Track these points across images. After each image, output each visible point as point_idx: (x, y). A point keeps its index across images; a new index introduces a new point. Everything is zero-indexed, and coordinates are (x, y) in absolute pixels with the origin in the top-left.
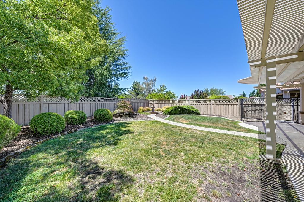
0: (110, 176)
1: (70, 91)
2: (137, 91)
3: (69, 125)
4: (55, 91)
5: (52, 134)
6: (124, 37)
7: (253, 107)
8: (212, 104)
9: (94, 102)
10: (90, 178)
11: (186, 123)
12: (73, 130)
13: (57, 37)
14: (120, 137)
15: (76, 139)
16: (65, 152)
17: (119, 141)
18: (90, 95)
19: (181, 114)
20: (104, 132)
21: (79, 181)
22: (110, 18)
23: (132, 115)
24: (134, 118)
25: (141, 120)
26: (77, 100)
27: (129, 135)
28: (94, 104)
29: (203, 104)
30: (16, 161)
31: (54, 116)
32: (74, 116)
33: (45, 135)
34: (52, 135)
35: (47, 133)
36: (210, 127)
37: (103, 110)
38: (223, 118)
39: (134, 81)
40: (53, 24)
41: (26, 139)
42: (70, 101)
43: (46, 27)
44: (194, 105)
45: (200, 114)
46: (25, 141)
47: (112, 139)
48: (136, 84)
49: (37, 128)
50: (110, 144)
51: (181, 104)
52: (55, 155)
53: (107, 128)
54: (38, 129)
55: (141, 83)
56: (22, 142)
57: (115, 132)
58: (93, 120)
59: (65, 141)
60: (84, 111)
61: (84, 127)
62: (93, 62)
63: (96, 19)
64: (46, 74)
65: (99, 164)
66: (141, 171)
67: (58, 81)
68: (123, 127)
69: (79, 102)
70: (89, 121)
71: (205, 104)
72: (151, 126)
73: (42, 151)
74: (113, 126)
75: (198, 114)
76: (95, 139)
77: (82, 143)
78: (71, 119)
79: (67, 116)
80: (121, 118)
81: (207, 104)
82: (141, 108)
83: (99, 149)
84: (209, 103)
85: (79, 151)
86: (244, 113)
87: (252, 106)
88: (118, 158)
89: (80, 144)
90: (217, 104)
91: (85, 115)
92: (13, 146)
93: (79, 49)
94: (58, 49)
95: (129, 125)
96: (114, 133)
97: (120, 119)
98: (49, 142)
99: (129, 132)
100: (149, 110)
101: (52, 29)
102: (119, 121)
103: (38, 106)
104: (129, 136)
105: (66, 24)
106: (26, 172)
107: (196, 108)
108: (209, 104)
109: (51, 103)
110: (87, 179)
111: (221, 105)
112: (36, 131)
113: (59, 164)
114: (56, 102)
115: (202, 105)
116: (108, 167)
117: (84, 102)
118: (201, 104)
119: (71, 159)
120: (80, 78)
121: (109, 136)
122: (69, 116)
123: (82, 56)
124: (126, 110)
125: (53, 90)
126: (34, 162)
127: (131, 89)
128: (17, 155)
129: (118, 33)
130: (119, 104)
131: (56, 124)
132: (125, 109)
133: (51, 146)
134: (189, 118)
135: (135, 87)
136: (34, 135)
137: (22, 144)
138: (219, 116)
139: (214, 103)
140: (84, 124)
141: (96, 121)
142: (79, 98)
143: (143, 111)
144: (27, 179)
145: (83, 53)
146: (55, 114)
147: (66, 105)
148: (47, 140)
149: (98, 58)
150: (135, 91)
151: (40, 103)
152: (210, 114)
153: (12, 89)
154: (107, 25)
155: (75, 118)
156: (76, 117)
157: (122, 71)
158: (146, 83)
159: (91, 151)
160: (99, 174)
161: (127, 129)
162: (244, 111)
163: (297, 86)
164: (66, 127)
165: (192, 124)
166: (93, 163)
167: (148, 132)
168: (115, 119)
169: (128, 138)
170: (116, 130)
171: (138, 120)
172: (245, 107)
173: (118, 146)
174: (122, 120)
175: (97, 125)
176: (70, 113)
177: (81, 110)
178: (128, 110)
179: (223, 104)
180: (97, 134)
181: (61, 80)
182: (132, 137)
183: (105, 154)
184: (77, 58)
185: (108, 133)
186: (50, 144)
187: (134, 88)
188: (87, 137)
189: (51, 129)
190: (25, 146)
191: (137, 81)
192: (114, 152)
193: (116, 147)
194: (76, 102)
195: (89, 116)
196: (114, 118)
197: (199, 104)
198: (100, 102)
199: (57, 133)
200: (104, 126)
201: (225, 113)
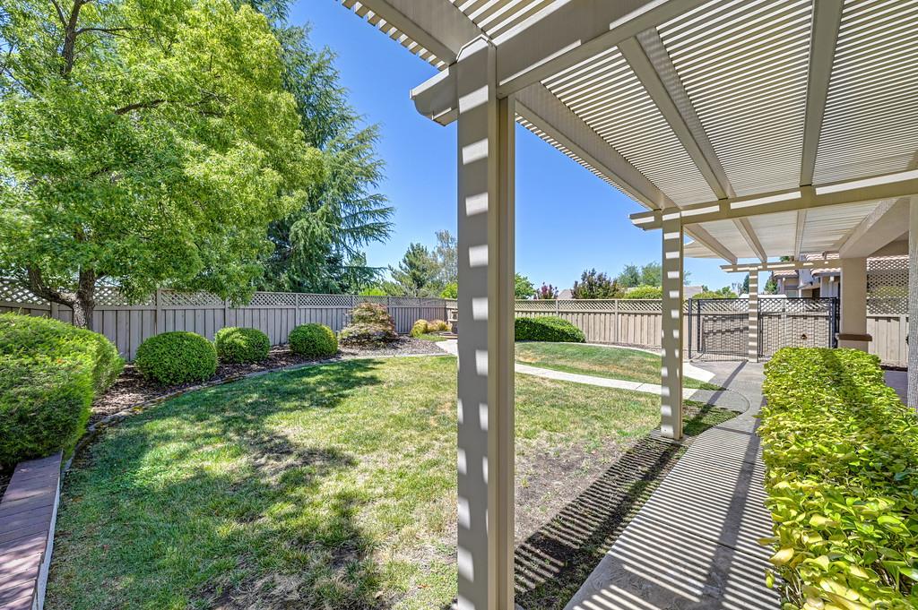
0: (309, 456)
1: (229, 279)
2: (418, 273)
3: (226, 362)
4: (194, 281)
5: (187, 383)
6: (375, 127)
7: (728, 322)
8: (619, 313)
9: (291, 307)
10: (269, 458)
11: (530, 364)
12: (236, 374)
13: (203, 165)
14: (347, 392)
15: (243, 393)
16: (217, 418)
17: (342, 399)
18: (280, 287)
19: (530, 339)
20: (312, 380)
21: (248, 462)
22: (335, 76)
23: (391, 341)
24: (396, 348)
25: (412, 356)
26: (245, 302)
27: (371, 388)
28: (291, 313)
29: (595, 313)
30: (118, 432)
31: (190, 339)
32: (237, 341)
33: (171, 384)
34: (186, 386)
35: (176, 381)
36: (588, 372)
37: (312, 328)
38: (647, 351)
39: (412, 245)
40: (192, 129)
41: (129, 392)
42: (229, 304)
43: (179, 140)
44: (570, 315)
45: (583, 341)
46: (127, 396)
47: (327, 395)
48: (416, 252)
49: (152, 368)
50: (320, 403)
51: (535, 312)
52: (197, 423)
53: (320, 372)
54: (155, 371)
55: (430, 251)
56: (121, 398)
57: (338, 380)
58: (287, 354)
59: (217, 397)
60: (263, 330)
61: (263, 370)
62: (285, 203)
63: (292, 100)
64: (176, 241)
65: (291, 438)
66: (374, 450)
67: (202, 256)
68: (361, 371)
69: (251, 307)
70: (276, 355)
71: (600, 313)
72: (433, 368)
73: (169, 416)
74: (336, 368)
75: (578, 341)
76: (287, 395)
77: (256, 402)
78: (231, 348)
79: (221, 342)
80: (362, 349)
81: (605, 313)
82: (421, 323)
83: (294, 413)
84: (609, 311)
85: (249, 417)
86: (703, 337)
87: (725, 318)
88: (333, 430)
89: (251, 404)
90: (630, 311)
91: (265, 339)
92: (104, 405)
93: (250, 188)
94: (204, 190)
95: (378, 366)
96: (335, 383)
97: (357, 351)
98: (181, 399)
99: (373, 381)
100: (443, 329)
101: (191, 145)
102: (353, 357)
103: (148, 316)
104: (370, 390)
105: (222, 128)
106: (144, 448)
107: (575, 325)
108: (610, 313)
109: (180, 307)
110: (263, 460)
111: (642, 315)
112: (151, 374)
113: (208, 436)
114: (192, 307)
115: (592, 315)
116: (309, 443)
117: (264, 307)
118: (589, 313)
119: (232, 429)
120: (253, 247)
121: (323, 388)
122: (227, 341)
123: (256, 202)
124: (375, 329)
125: (190, 279)
126: (155, 433)
127: (401, 267)
128: (117, 422)
129: (358, 117)
130: (356, 312)
131: (196, 359)
132: (372, 324)
133: (186, 407)
134: (545, 351)
135: (414, 261)
136: (145, 385)
137: (123, 401)
138: (635, 346)
139: (623, 311)
140: (262, 362)
141: (293, 355)
142: (251, 296)
143: (426, 331)
144: (148, 457)
145: (258, 194)
146: (192, 336)
147: (219, 314)
148: (176, 396)
149: (300, 193)
150: (414, 274)
151: (153, 307)
152: (612, 341)
153: (93, 276)
154: (328, 94)
155: (240, 347)
156: (243, 343)
157: (370, 221)
158: (445, 250)
159: (276, 417)
160: (289, 453)
161: (369, 374)
162: (704, 333)
163: (833, 263)
164: (219, 369)
165: (545, 365)
166: (279, 438)
167: (418, 382)
168: (343, 350)
169: (366, 394)
170: (341, 376)
171: (405, 355)
172: (706, 321)
173: (339, 408)
174: (362, 355)
175: (296, 366)
176: (228, 335)
177: (256, 327)
178: (379, 328)
179: (649, 311)
180: (292, 386)
181: (207, 253)
182: (376, 392)
183: (306, 423)
184: (247, 206)
185: (320, 383)
186: (184, 403)
187: (411, 265)
188: (270, 391)
189: (185, 371)
190: (129, 406)
191: (418, 245)
192: (327, 419)
193: (332, 410)
194: (242, 307)
195: (277, 343)
196: (340, 347)
197: (584, 313)
198: (308, 307)
199: (198, 381)
200: (314, 368)
201: (652, 339)
